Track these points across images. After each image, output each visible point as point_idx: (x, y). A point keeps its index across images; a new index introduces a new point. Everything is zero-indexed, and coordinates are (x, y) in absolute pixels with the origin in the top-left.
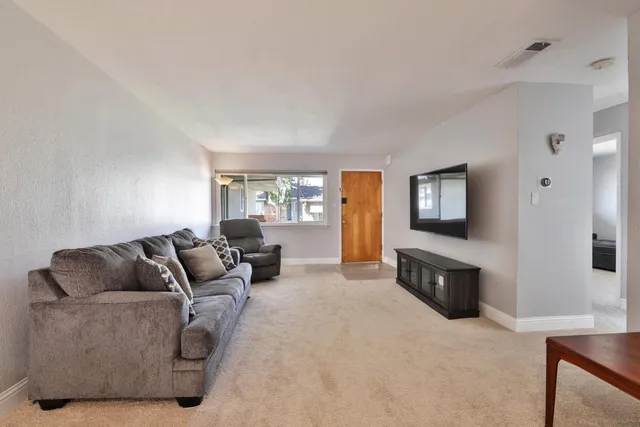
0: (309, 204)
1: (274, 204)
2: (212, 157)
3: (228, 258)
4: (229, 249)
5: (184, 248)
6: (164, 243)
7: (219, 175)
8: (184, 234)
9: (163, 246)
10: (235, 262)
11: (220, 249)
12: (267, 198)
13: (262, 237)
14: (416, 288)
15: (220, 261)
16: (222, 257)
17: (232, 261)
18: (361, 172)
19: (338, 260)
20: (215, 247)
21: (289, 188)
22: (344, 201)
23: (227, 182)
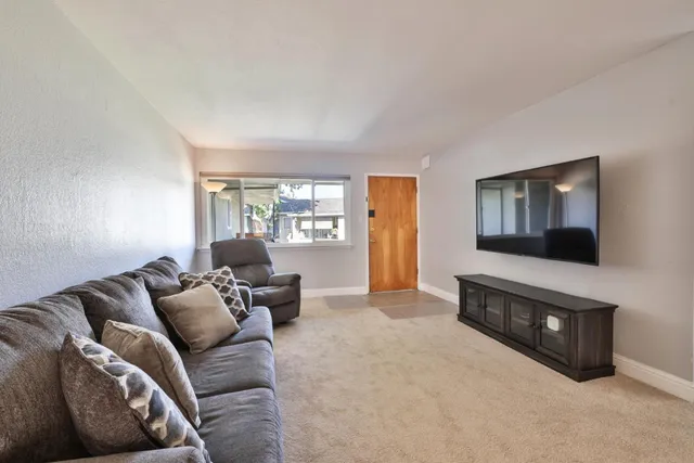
0: (300, 220)
1: (260, 220)
2: (196, 154)
3: (238, 304)
4: (236, 288)
5: (165, 292)
6: (130, 290)
7: (205, 179)
8: (162, 266)
9: (126, 295)
10: (247, 307)
11: (225, 290)
12: (252, 213)
13: (269, 263)
14: (501, 331)
15: (226, 309)
16: (228, 301)
17: (243, 307)
18: (391, 178)
19: (365, 290)
20: (217, 287)
21: (277, 202)
22: (372, 214)
23: (218, 188)
